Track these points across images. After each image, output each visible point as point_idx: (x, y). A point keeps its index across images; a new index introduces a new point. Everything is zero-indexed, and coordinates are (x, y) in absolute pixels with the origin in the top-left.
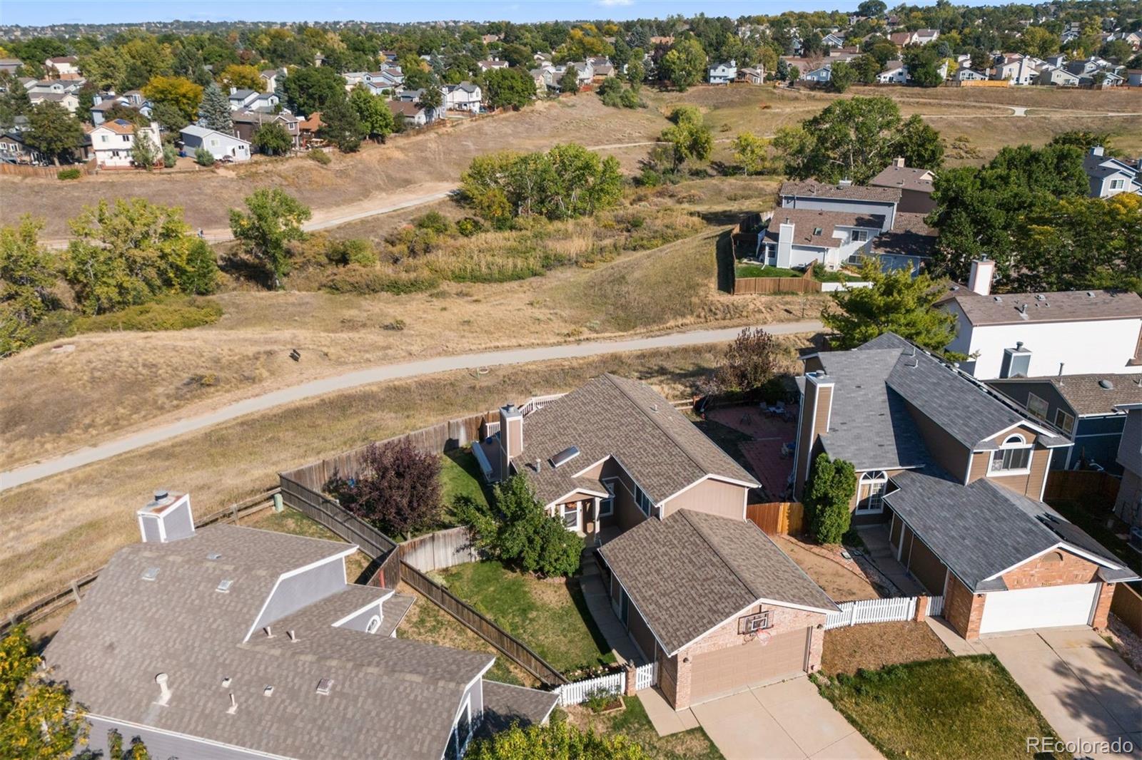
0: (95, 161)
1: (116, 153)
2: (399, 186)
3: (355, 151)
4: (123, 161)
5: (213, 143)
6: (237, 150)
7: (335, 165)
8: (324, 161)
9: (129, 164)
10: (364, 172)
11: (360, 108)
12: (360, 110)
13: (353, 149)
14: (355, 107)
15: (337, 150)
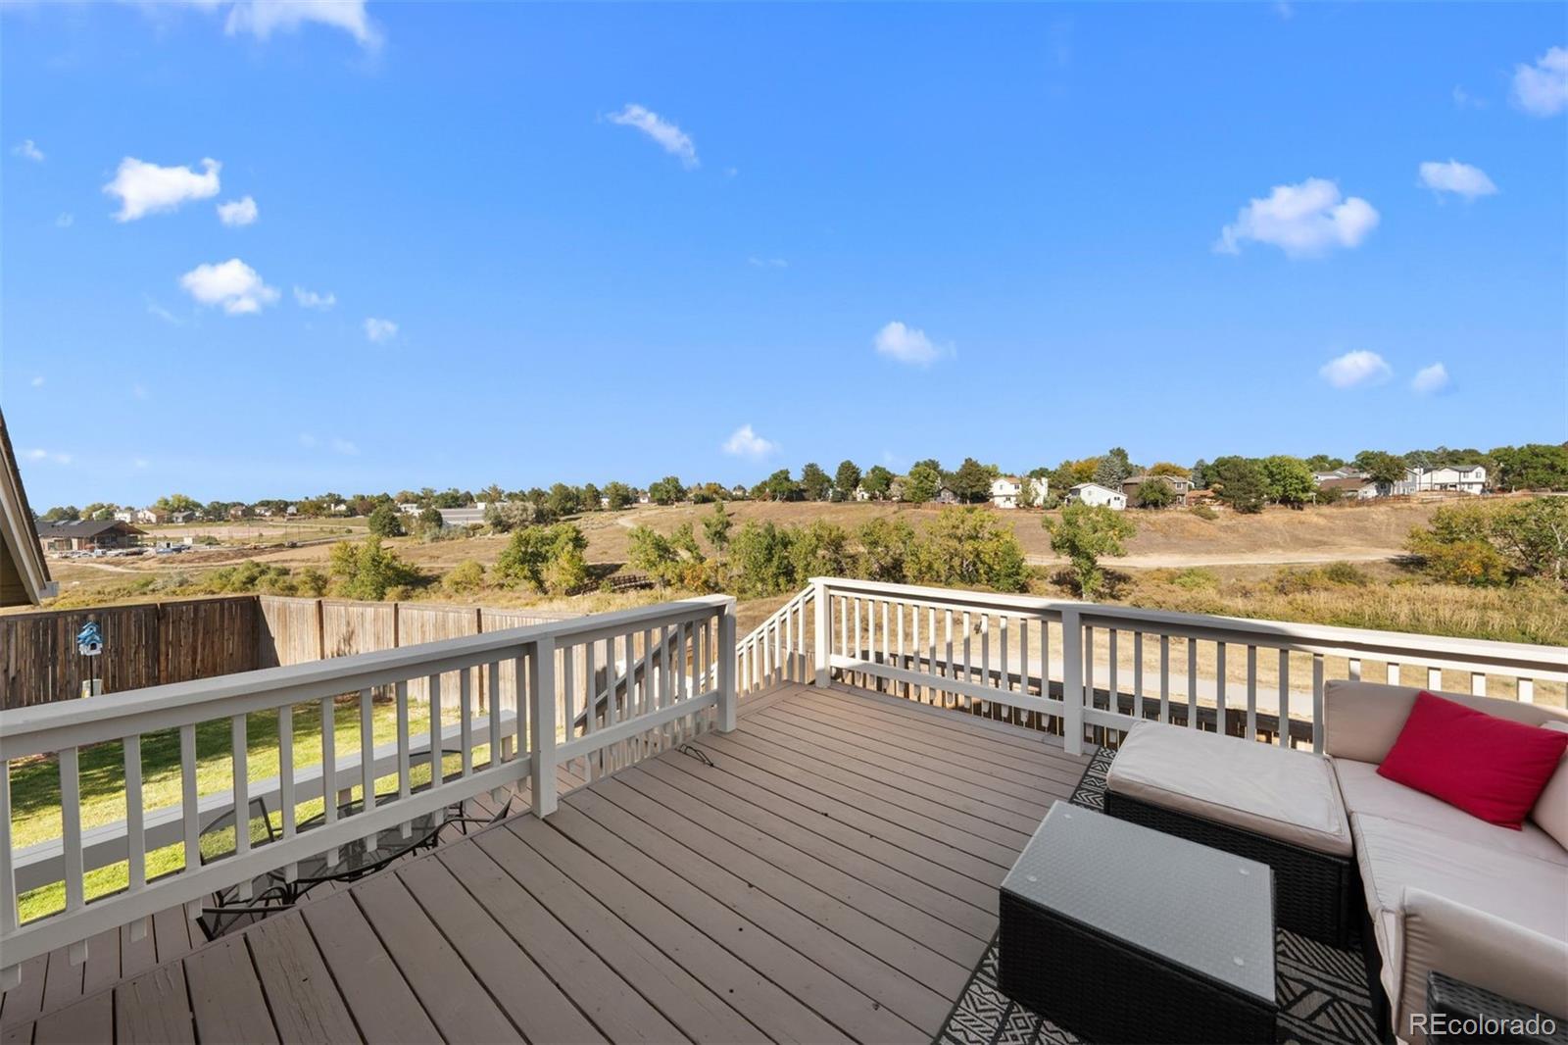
0: (993, 503)
1: (1008, 498)
2: (1303, 546)
3: (1255, 513)
4: (1011, 505)
5: (1090, 493)
6: (1112, 500)
7: (1221, 521)
8: (1210, 517)
9: (1015, 507)
10: (1259, 530)
11: (1271, 472)
12: (1271, 475)
13: (1253, 509)
14: (1266, 472)
15: (1231, 510)
